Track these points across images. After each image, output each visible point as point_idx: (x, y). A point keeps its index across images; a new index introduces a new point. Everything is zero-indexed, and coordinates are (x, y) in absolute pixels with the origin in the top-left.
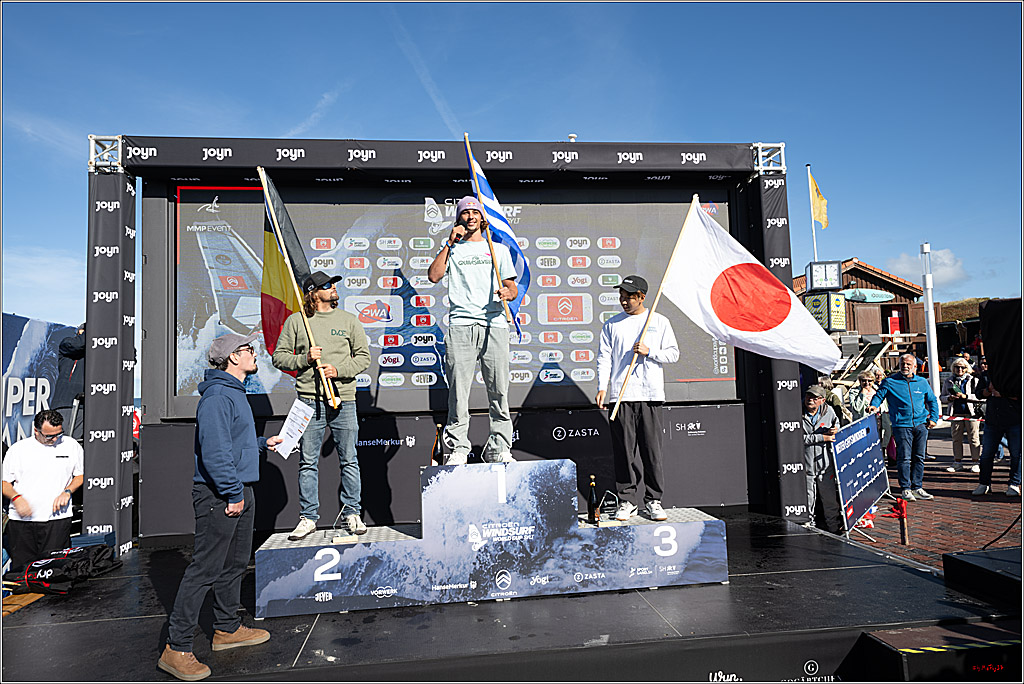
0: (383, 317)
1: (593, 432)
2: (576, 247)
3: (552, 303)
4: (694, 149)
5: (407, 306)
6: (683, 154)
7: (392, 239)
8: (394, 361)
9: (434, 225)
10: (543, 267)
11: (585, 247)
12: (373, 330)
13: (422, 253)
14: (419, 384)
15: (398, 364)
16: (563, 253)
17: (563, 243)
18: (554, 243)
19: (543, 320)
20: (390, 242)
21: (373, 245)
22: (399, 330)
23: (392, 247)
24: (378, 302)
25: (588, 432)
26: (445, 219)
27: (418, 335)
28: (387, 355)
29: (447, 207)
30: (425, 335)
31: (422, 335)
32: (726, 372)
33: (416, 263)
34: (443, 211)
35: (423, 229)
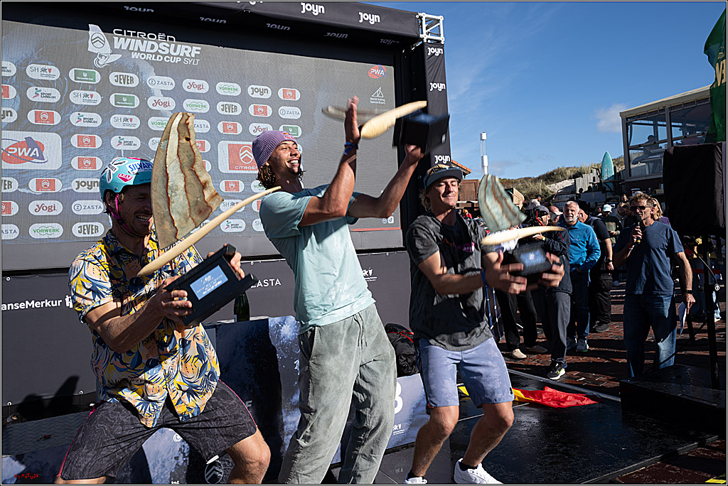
0: (34, 157)
1: (274, 282)
2: (256, 95)
3: (233, 151)
4: (371, 10)
5: (66, 146)
6: (360, 13)
7: (47, 67)
8: (50, 209)
9: (101, 56)
10: (224, 113)
11: (267, 96)
12: (22, 172)
13: (85, 87)
14: (82, 235)
15: (54, 213)
16: (244, 100)
17: (244, 90)
18: (234, 89)
19: (224, 167)
20: (44, 70)
21: (21, 72)
22: (55, 173)
23: (47, 76)
24: (28, 139)
25: (270, 282)
26: (114, 51)
27: (80, 180)
28: (40, 203)
29: (116, 39)
30: (90, 180)
31: (86, 180)
32: (393, 222)
33: (77, 97)
34: (111, 42)
35: (88, 60)
